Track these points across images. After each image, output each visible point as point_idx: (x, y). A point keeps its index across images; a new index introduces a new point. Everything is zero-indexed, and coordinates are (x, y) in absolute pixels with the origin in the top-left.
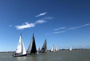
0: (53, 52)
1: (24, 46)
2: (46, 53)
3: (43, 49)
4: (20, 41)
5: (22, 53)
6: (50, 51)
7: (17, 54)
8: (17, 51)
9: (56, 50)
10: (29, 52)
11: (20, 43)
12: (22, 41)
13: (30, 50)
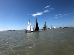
0: (51, 29)
1: (31, 26)
2: (46, 30)
3: (44, 27)
4: (29, 23)
5: (30, 30)
6: (50, 29)
7: (27, 31)
8: (27, 29)
9: (54, 28)
10: (34, 30)
11: (29, 24)
12: (30, 23)
13: (35, 28)
